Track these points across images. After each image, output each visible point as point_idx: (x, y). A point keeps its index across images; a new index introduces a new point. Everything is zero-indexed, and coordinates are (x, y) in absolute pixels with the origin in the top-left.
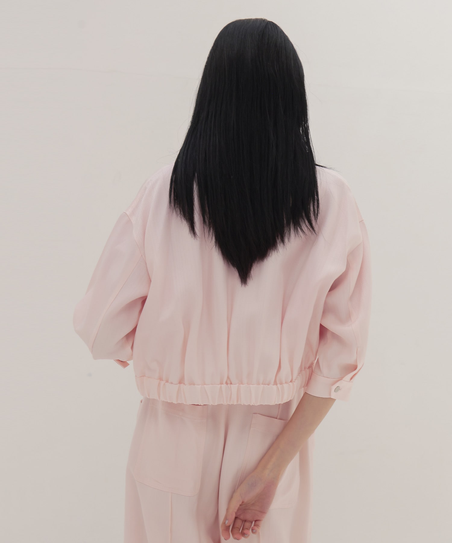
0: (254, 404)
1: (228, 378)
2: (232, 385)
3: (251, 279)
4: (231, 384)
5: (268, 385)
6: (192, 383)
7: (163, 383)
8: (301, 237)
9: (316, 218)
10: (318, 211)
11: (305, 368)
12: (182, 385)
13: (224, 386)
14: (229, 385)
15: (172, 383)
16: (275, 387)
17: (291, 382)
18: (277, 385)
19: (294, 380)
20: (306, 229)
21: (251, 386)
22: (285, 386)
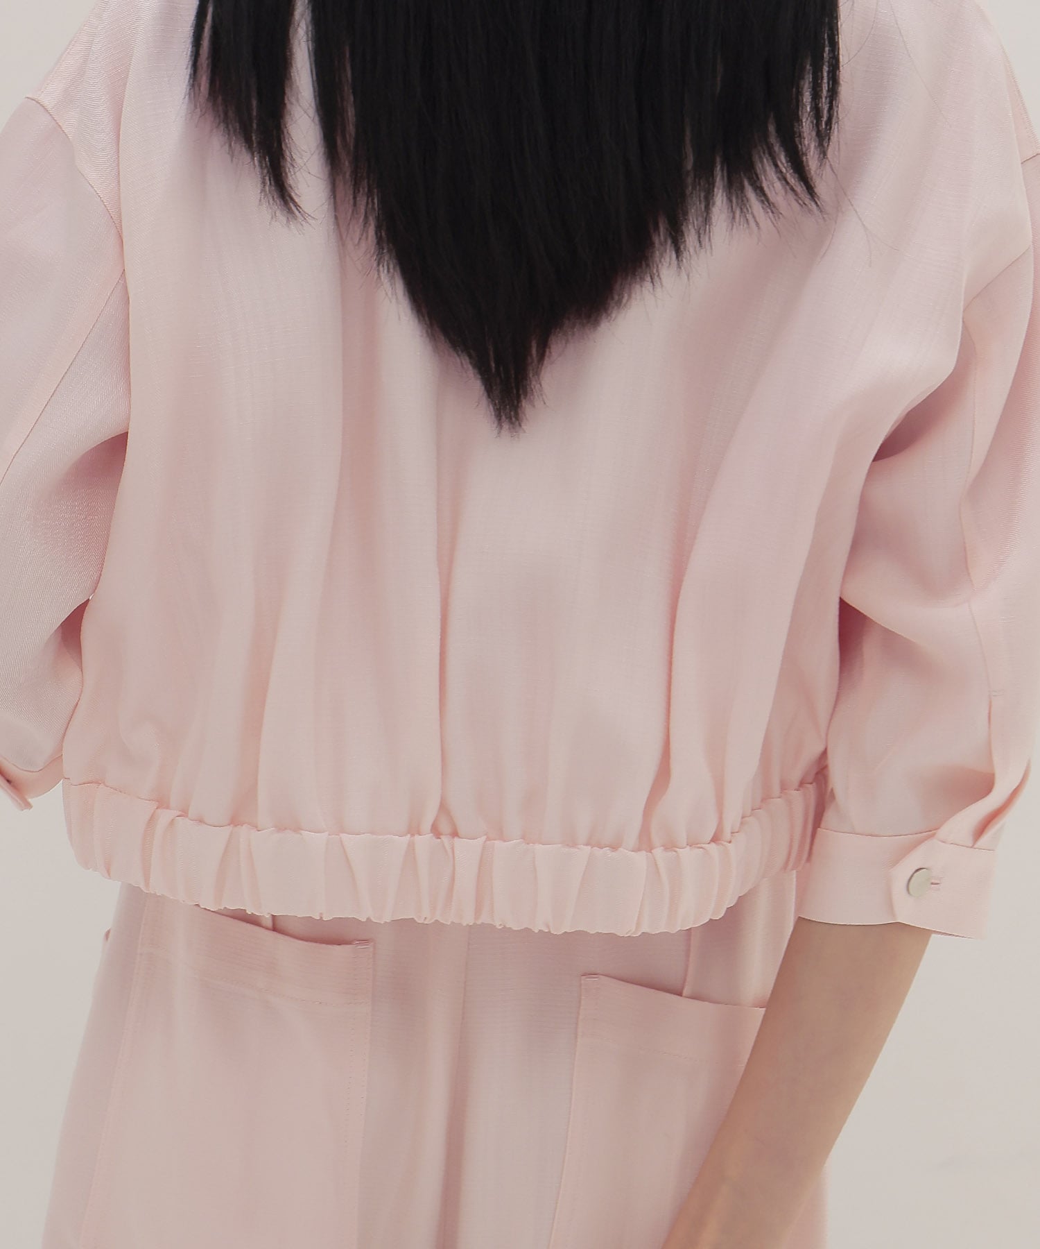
0: (548, 927)
1: (443, 807)
2: (456, 839)
3: (538, 403)
4: (455, 834)
5: (614, 848)
6: (289, 824)
7: (165, 817)
8: (757, 224)
9: (823, 137)
10: (831, 108)
11: (784, 787)
12: (243, 831)
13: (424, 841)
14: (445, 839)
15: (201, 821)
16: (641, 858)
17: (715, 839)
18: (650, 849)
19: (727, 834)
20: (778, 185)
21: (538, 847)
22: (688, 856)
